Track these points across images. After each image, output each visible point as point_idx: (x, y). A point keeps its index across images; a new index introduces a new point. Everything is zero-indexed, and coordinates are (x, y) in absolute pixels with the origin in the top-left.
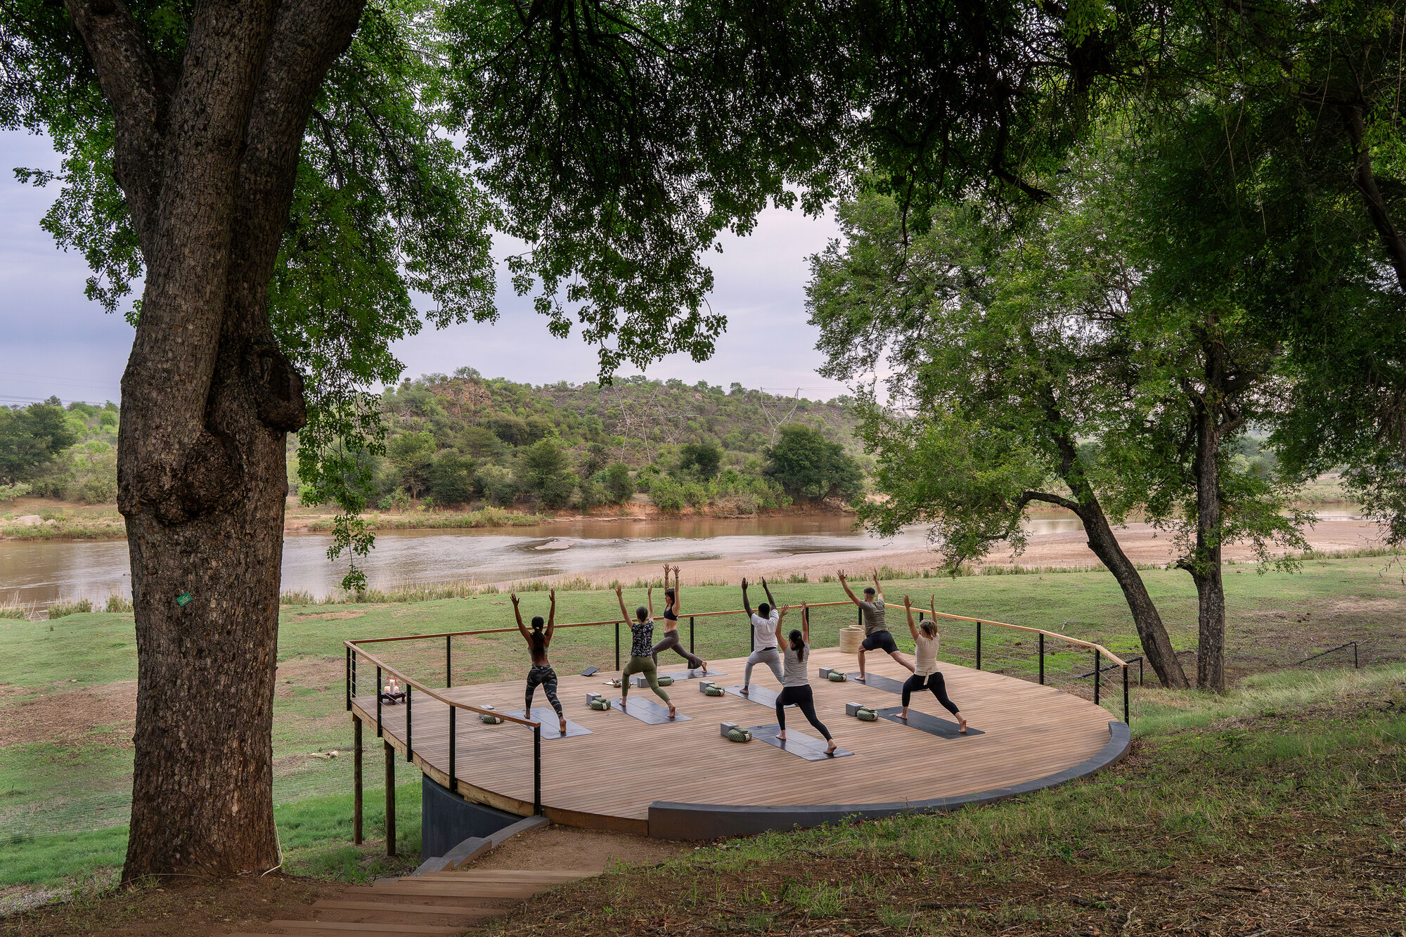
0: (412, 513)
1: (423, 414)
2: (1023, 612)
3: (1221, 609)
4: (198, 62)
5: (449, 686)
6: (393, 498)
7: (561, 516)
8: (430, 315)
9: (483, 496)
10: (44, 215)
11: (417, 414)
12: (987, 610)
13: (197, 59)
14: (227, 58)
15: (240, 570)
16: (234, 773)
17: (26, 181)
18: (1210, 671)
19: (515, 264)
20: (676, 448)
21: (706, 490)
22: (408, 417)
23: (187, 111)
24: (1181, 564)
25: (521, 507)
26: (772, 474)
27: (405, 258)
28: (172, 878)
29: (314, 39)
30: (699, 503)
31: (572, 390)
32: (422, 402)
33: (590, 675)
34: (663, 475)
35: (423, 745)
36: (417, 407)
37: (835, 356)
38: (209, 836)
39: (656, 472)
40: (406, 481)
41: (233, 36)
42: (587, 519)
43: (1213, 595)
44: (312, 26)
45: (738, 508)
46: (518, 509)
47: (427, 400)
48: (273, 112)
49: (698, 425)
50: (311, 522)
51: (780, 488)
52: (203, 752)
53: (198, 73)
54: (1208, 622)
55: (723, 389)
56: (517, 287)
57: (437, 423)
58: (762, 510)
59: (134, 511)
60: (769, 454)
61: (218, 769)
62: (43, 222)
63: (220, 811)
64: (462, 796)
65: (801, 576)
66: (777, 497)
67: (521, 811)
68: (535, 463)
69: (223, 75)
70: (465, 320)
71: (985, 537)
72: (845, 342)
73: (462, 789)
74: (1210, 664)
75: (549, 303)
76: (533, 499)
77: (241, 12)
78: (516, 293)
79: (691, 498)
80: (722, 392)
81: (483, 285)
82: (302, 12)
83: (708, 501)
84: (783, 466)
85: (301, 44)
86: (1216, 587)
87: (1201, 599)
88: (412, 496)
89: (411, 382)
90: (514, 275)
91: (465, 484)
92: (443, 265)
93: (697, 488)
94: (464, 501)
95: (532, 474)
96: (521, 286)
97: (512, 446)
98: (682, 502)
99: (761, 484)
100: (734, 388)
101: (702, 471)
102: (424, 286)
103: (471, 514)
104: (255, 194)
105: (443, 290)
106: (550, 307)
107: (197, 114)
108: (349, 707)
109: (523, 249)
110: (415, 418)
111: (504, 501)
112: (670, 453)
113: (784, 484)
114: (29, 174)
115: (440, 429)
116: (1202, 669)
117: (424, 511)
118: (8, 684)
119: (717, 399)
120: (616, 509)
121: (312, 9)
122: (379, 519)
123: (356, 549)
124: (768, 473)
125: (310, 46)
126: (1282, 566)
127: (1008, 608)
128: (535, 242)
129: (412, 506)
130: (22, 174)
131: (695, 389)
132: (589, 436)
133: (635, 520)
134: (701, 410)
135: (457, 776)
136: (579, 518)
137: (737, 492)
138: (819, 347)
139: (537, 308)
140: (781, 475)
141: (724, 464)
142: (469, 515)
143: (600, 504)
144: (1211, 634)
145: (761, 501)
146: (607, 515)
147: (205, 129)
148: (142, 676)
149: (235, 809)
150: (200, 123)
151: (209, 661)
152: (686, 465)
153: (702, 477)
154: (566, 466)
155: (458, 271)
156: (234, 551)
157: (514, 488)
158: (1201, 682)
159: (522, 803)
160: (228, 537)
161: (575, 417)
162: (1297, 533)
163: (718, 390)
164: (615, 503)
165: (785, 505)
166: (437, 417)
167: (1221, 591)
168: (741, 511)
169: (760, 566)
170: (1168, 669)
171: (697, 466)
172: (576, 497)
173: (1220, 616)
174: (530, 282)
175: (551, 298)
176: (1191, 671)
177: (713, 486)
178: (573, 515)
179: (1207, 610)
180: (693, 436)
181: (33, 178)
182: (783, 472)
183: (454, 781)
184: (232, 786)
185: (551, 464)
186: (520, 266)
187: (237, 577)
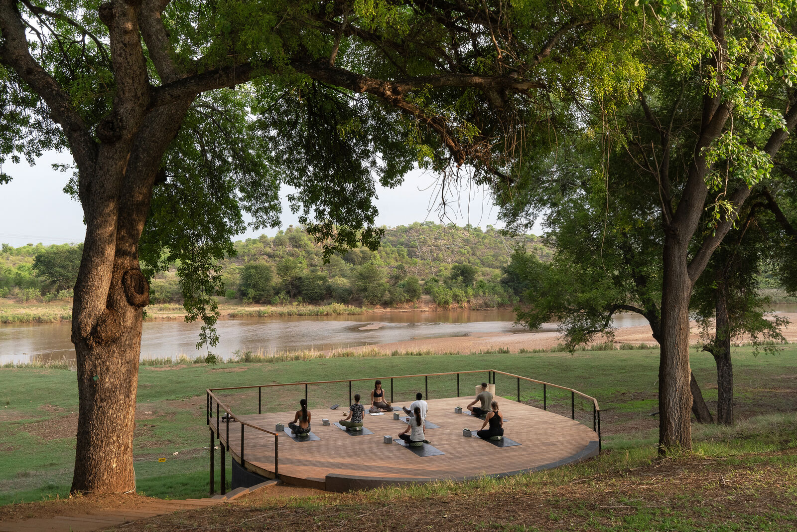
0: (290, 306)
1: (299, 246)
2: (633, 374)
3: (730, 375)
4: (101, 168)
5: (260, 413)
6: (279, 297)
7: (377, 308)
8: (249, 224)
9: (332, 297)
10: (65, 186)
11: (296, 247)
12: (611, 372)
13: (100, 167)
14: (111, 167)
15: (119, 366)
16: (115, 450)
17: (57, 169)
18: (724, 413)
19: (291, 198)
20: (450, 266)
21: (466, 293)
22: (291, 248)
23: (97, 186)
24: (706, 348)
25: (354, 303)
26: (507, 283)
27: (240, 195)
28: (87, 493)
29: (159, 139)
30: (461, 301)
31: (389, 231)
32: (299, 239)
33: (335, 409)
34: (441, 283)
35: (233, 443)
36: (296, 242)
37: (509, 223)
38: (103, 477)
39: (436, 281)
40: (287, 288)
41: (114, 159)
42: (393, 310)
43: (725, 367)
44: (158, 134)
45: (486, 304)
46: (352, 304)
47: (302, 238)
48: (141, 171)
49: (466, 252)
50: (231, 312)
51: (511, 291)
52: (102, 441)
53: (101, 172)
54: (723, 383)
55: (482, 229)
56: (292, 209)
57: (308, 252)
58: (501, 305)
59: (77, 341)
60: (505, 270)
61: (108, 449)
62: (64, 189)
63: (108, 466)
64: (246, 469)
65: (505, 349)
66: (510, 297)
67: (270, 477)
68: (362, 277)
69: (110, 173)
70: (266, 227)
71: (590, 332)
72: (515, 215)
73: (246, 466)
74: (724, 409)
75: (306, 218)
76: (361, 298)
77: (116, 150)
78: (292, 212)
79: (456, 298)
80: (480, 231)
81: (276, 208)
82: (154, 128)
83: (467, 300)
84: (513, 278)
85: (153, 141)
86: (727, 362)
87: (718, 369)
88: (290, 297)
89: (293, 227)
90: (291, 204)
91: (321, 289)
92: (257, 199)
93: (459, 292)
94: (320, 299)
95: (361, 283)
96: (295, 209)
97: (352, 265)
98: (451, 301)
99: (500, 289)
100: (489, 228)
101: (464, 281)
102: (248, 209)
103: (324, 307)
104: (132, 206)
105: (257, 211)
106: (307, 220)
107: (101, 187)
108: (208, 423)
109: (295, 191)
110: (295, 249)
111: (343, 300)
112: (446, 269)
113: (514, 289)
114: (58, 166)
115: (309, 255)
116: (720, 411)
117: (297, 305)
118: (56, 406)
119: (478, 235)
120: (411, 304)
121: (157, 127)
122: (270, 310)
123: (211, 343)
124: (504, 282)
125: (157, 142)
126: (768, 351)
127: (624, 371)
128: (300, 188)
129: (291, 303)
130: (55, 166)
131: (464, 229)
132: (398, 259)
133: (422, 311)
134: (467, 241)
135: (245, 458)
136: (388, 310)
137: (484, 294)
138: (499, 218)
139: (300, 221)
140: (512, 284)
141: (479, 276)
142: (324, 308)
143: (401, 301)
144: (725, 391)
145: (499, 300)
146: (405, 308)
147: (104, 193)
148: (80, 409)
149: (114, 465)
150: (102, 190)
151: (105, 404)
152: (454, 277)
153: (464, 284)
154: (381, 278)
155: (263, 202)
156: (116, 358)
157: (349, 292)
158: (720, 418)
159: (270, 472)
160: (114, 352)
161: (390, 247)
162: (777, 331)
163: (477, 230)
164: (410, 301)
165: (515, 302)
166: (308, 249)
167: (730, 365)
168: (487, 305)
169: (491, 341)
170: (700, 412)
171: (461, 278)
172: (387, 296)
173: (730, 380)
174: (299, 207)
175: (306, 216)
176: (714, 411)
177: (470, 291)
178: (385, 308)
179: (722, 376)
180: (463, 258)
181: (60, 168)
182: (513, 281)
183: (243, 461)
184: (113, 456)
185: (372, 277)
186: (294, 199)
187: (117, 369)
